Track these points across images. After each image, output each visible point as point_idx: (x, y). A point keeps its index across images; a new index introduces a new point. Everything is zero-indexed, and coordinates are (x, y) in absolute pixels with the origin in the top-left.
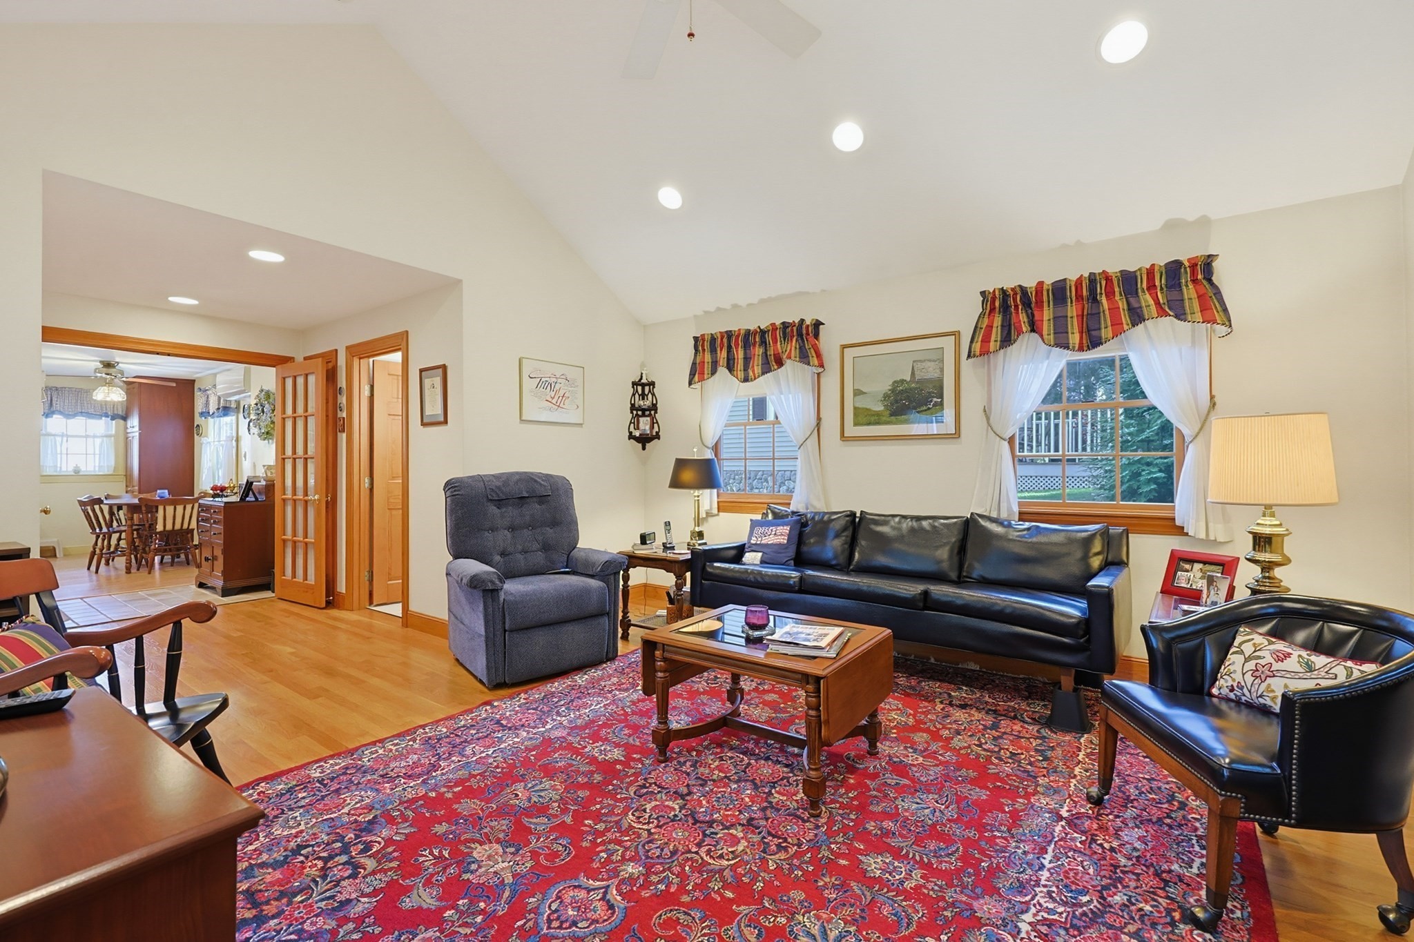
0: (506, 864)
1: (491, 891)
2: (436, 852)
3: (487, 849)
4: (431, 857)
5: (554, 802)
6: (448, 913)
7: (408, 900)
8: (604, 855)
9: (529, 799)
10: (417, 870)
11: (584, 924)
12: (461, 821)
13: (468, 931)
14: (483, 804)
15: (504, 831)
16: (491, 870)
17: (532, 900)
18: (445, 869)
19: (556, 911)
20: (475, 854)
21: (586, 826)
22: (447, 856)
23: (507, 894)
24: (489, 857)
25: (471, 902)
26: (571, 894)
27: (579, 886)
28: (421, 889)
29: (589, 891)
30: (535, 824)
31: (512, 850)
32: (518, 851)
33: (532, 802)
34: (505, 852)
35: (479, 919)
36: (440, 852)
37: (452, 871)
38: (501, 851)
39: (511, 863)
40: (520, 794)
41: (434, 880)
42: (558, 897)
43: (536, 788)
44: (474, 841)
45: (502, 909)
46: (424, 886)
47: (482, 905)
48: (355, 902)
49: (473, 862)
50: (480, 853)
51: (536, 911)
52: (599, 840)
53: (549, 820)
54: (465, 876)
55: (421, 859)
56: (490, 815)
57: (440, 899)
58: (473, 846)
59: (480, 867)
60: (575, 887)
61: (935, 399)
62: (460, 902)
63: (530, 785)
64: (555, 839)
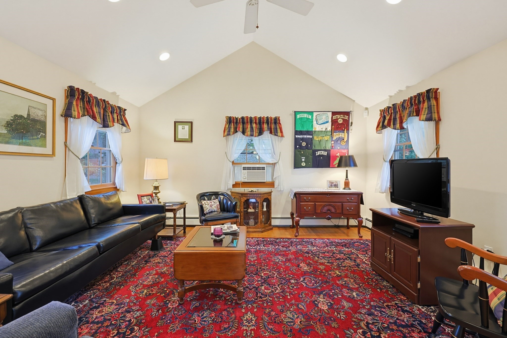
0: (320, 299)
1: (327, 295)
2: (339, 316)
3: (323, 307)
4: (341, 315)
5: (291, 311)
6: (340, 296)
7: (350, 305)
8: (295, 287)
9: (297, 318)
10: (346, 313)
11: (312, 279)
12: (326, 323)
13: (336, 290)
14: (315, 326)
15: (314, 310)
16: (325, 300)
17: (319, 288)
18: (338, 308)
19: (316, 284)
20: (327, 308)
21: (291, 296)
22: (336, 313)
23: (324, 293)
24: (324, 304)
25: (334, 295)
26: (310, 285)
27: (307, 285)
28: (346, 306)
29: (306, 283)
30: (304, 307)
31: (316, 302)
32: (315, 301)
33: (297, 316)
34: (318, 303)
35: (333, 291)
36: (337, 315)
37: (336, 306)
38: (319, 304)
39: (318, 299)
40: (299, 322)
41: (342, 307)
42: (313, 286)
43: (291, 320)
44: (325, 312)
45: (327, 291)
46: (345, 307)
47: (331, 293)
48: (366, 313)
49: (329, 305)
50: (326, 307)
51: (320, 286)
52: (292, 291)
53: (298, 305)
54: (332, 302)
55: (344, 316)
56: (315, 319)
57: (341, 301)
58: (327, 311)
59: (328, 303)
60: (308, 285)
61: (41, 133)
62: (336, 297)
63: (292, 324)
64: (302, 298)
